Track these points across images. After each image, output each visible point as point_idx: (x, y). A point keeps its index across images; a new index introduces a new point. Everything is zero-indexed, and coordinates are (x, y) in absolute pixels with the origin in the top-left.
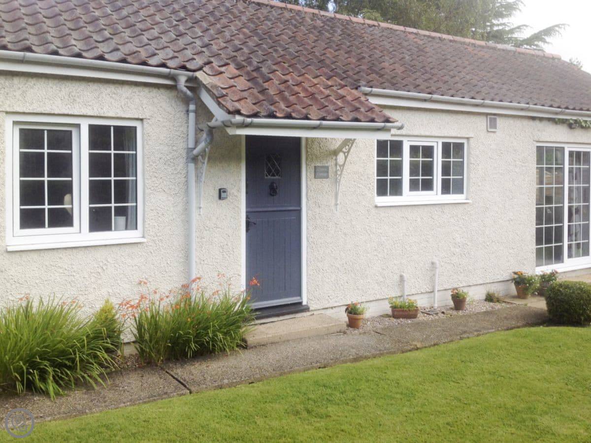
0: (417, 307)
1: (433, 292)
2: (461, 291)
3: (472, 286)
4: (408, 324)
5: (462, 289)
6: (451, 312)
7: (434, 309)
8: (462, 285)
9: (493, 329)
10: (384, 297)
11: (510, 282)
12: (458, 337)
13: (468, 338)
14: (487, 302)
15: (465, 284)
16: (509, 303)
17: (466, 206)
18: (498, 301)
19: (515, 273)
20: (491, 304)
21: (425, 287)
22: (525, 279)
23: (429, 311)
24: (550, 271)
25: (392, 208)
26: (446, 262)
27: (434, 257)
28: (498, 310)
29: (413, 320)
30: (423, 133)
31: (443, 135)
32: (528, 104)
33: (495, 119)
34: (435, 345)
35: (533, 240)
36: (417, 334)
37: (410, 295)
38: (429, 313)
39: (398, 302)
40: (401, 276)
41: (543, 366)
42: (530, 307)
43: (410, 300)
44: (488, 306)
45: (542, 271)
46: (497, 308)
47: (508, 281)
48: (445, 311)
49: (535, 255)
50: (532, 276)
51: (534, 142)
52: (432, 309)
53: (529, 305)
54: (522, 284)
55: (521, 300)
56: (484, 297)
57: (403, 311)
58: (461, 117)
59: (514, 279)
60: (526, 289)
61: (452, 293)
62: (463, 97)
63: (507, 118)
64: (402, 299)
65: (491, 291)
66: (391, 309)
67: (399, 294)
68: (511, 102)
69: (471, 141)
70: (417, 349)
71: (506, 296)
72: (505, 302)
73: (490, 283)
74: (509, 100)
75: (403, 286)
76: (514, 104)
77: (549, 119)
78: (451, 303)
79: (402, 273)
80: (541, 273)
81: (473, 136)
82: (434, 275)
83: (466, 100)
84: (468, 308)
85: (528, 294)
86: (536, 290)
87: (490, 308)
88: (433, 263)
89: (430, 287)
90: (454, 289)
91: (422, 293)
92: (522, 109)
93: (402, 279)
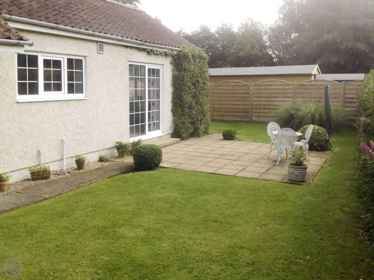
0: (50, 171)
1: (62, 159)
2: (82, 157)
3: (90, 153)
4: (42, 183)
5: (83, 155)
6: (74, 172)
7: (63, 171)
8: (82, 153)
9: (100, 178)
10: (25, 167)
11: (114, 148)
12: (76, 187)
13: (83, 186)
14: (99, 162)
15: (84, 152)
16: (113, 161)
17: (85, 101)
18: (107, 161)
19: (117, 143)
20: (102, 163)
21: (57, 157)
22: (123, 145)
23: (59, 173)
24: (138, 140)
25: (30, 103)
26: (72, 139)
27: (63, 136)
28: (106, 166)
29: (47, 180)
30: (52, 51)
31: (67, 53)
32: (122, 37)
33: (103, 45)
34: (59, 194)
35: (128, 122)
36: (48, 189)
37: (45, 164)
38: (59, 174)
39: (36, 169)
40: (39, 151)
41: (126, 197)
42: (125, 162)
43: (45, 167)
44: (100, 165)
45: (133, 140)
46: (105, 165)
47: (113, 148)
48: (71, 172)
49: (129, 131)
50: (127, 144)
51: (128, 62)
52: (62, 171)
53: (125, 161)
54: (121, 149)
55: (120, 159)
56: (98, 159)
57: (39, 175)
58: (79, 42)
59: (116, 146)
60: (123, 152)
61: (76, 159)
62: (80, 29)
63: (109, 45)
64: (39, 167)
65: (102, 155)
66: (30, 174)
67: (37, 164)
68: (112, 35)
69: (87, 58)
70: (46, 199)
71: (112, 157)
72: (111, 161)
73: (101, 150)
74: (111, 34)
75: (40, 158)
76: (114, 36)
77: (136, 48)
78: (75, 166)
79: (39, 149)
80: (133, 142)
81: (88, 55)
82: (63, 148)
83: (82, 30)
84: (87, 167)
85: (124, 155)
86: (129, 152)
87: (101, 166)
88: (62, 140)
89: (60, 157)
90: (77, 156)
91: (54, 161)
92: (119, 40)
93: (39, 153)
